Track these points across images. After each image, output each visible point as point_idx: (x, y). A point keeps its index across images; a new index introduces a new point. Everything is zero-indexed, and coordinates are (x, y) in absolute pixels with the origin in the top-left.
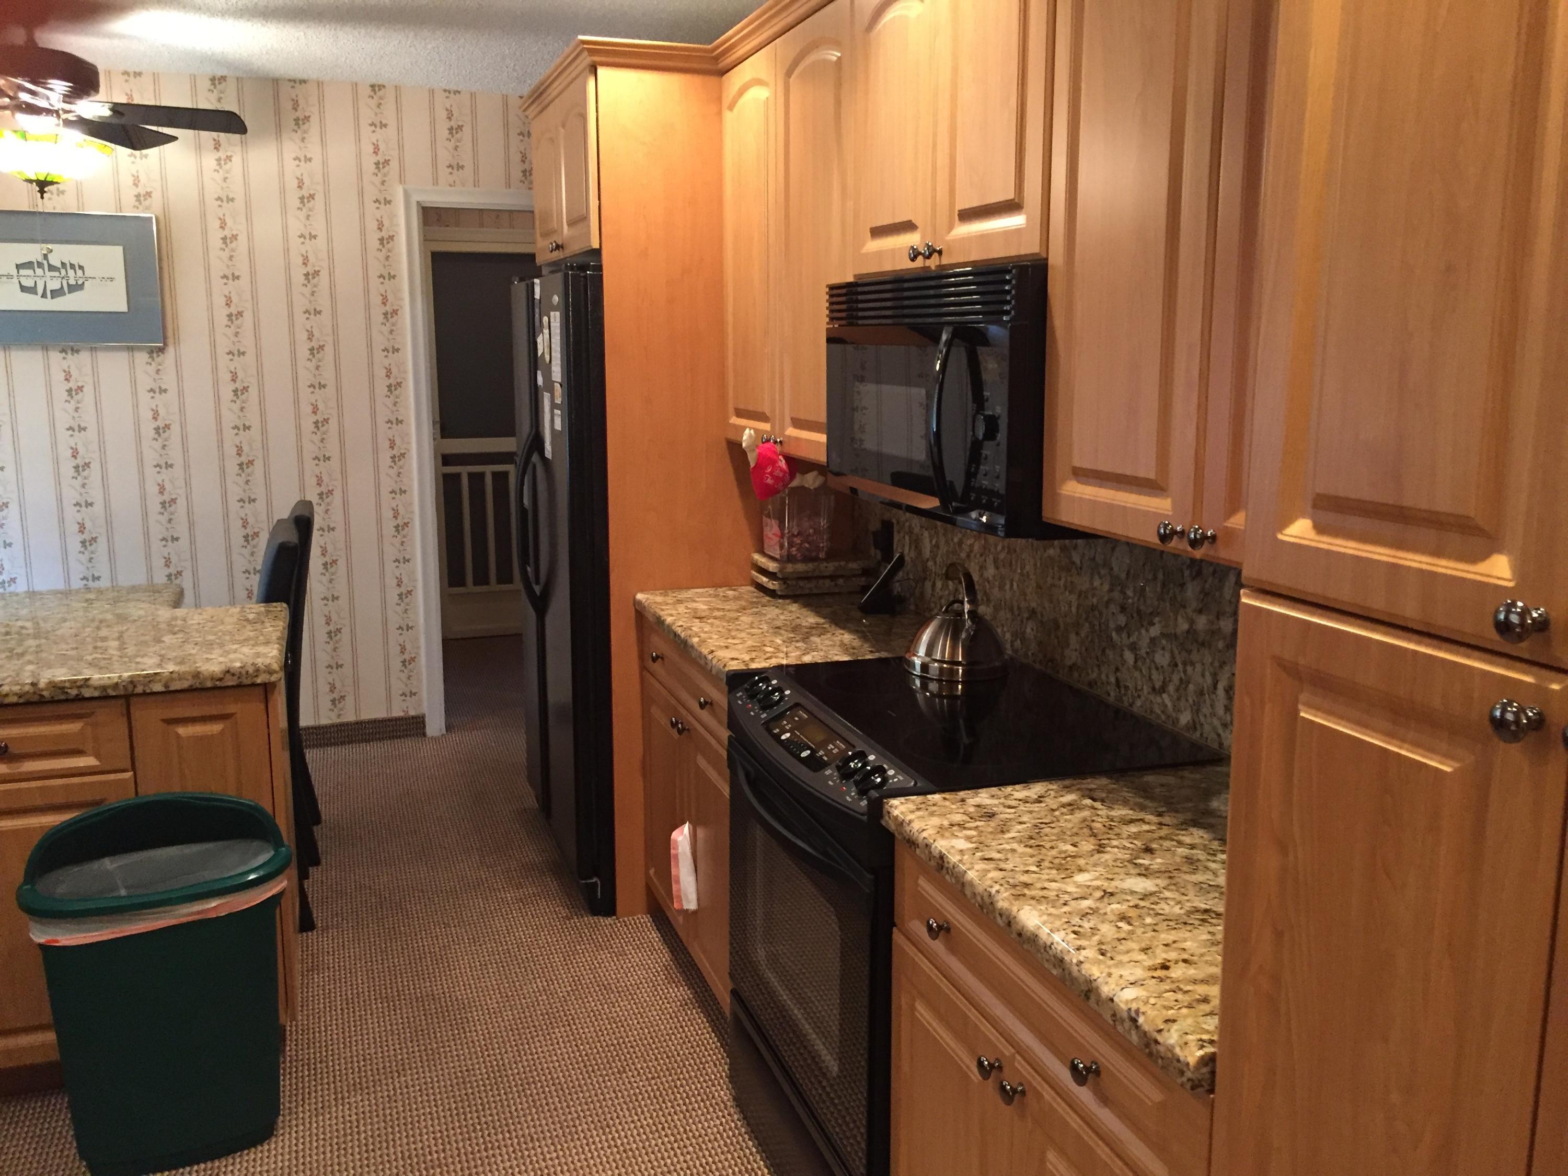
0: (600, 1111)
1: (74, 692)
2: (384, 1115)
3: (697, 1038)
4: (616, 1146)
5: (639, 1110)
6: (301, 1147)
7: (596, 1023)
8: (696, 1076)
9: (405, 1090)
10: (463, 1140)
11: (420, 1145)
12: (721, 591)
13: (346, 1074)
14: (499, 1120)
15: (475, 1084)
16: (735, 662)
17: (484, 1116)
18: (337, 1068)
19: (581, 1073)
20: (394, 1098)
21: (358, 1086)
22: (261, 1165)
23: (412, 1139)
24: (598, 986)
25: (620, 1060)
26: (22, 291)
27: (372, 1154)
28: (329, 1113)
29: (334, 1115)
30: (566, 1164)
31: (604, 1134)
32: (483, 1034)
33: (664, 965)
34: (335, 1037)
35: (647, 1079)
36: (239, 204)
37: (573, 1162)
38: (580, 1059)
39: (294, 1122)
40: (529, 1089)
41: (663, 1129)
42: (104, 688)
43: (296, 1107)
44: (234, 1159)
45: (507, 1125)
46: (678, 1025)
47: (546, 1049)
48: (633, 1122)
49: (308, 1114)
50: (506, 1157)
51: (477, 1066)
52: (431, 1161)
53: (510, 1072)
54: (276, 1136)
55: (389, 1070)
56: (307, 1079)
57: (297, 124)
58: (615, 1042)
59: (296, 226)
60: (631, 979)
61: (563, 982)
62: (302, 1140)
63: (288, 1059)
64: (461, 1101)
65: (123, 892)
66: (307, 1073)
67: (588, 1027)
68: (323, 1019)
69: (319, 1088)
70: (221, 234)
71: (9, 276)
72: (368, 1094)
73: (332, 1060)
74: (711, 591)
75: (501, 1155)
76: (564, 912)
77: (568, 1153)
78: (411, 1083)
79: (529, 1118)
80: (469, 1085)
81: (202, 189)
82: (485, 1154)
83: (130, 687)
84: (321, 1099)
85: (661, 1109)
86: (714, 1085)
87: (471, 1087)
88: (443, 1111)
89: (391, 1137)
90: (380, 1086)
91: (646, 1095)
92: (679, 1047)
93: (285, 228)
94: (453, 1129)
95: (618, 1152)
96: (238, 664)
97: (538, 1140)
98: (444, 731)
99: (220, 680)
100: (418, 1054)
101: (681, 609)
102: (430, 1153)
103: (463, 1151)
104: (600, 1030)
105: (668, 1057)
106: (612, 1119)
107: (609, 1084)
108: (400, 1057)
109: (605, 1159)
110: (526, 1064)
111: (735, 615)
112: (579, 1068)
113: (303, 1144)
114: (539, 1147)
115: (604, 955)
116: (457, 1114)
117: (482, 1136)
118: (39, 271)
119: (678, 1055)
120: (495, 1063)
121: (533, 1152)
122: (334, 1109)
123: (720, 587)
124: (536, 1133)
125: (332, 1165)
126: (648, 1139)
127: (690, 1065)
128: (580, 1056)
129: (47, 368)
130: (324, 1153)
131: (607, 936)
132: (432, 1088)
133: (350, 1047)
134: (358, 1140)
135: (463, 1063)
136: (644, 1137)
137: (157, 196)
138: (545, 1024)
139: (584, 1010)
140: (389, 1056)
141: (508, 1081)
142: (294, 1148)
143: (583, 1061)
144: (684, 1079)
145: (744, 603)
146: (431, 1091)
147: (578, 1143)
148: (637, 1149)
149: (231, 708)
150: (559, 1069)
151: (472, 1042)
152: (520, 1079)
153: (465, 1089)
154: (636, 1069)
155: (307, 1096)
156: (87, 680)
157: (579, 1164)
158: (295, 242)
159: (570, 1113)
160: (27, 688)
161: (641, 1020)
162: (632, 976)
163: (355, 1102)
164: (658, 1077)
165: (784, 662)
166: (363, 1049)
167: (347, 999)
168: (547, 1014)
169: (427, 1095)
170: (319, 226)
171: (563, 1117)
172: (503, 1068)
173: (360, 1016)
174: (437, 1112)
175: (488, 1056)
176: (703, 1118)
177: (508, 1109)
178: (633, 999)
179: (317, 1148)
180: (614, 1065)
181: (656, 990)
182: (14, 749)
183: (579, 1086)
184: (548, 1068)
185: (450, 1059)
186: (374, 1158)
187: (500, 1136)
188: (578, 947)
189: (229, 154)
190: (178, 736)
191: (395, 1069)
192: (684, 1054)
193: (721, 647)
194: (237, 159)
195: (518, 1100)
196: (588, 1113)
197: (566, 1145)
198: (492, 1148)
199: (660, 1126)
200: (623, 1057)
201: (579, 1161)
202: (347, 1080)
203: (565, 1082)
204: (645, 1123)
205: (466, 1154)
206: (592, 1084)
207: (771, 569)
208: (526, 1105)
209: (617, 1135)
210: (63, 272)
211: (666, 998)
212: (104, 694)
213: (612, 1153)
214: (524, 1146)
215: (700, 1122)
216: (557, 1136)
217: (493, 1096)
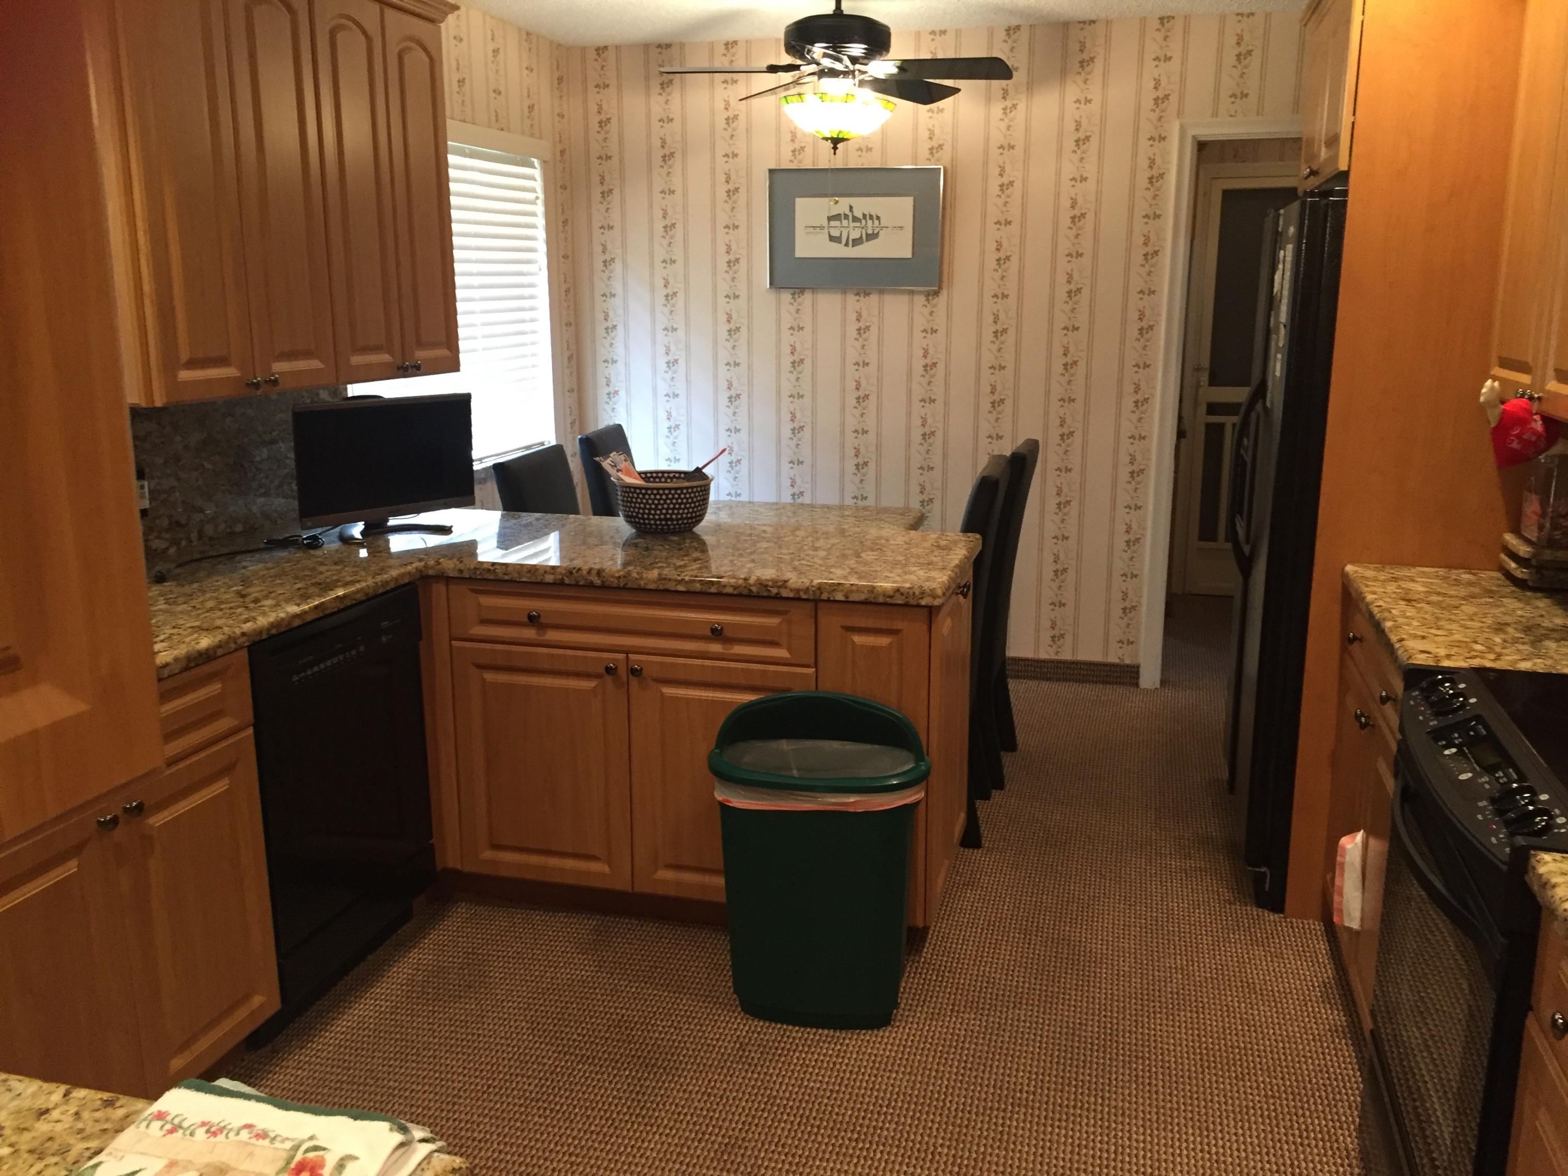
0: (1203, 1111)
1: (775, 591)
2: (990, 1040)
3: (1338, 1071)
4: (1209, 1153)
5: (1247, 1125)
6: (910, 1043)
7: (1227, 1020)
8: (1323, 1112)
9: (1016, 1023)
10: (1055, 1090)
11: (1014, 1079)
12: (1454, 574)
13: (968, 990)
14: (1096, 1083)
15: (1083, 1039)
16: (1424, 656)
17: (1083, 1074)
18: (962, 981)
19: (1195, 1065)
20: (1003, 1027)
21: (975, 1004)
22: (872, 1048)
23: (1008, 1072)
24: (1241, 981)
25: (1241, 1066)
26: (830, 240)
27: (968, 1072)
28: (943, 1021)
29: (947, 1024)
30: (1151, 1151)
31: (1200, 1135)
32: (1106, 994)
33: (1323, 982)
34: (969, 952)
35: (1266, 1096)
36: (1018, 152)
37: (1158, 1152)
38: (1198, 1051)
39: (911, 1019)
40: (1136, 1063)
41: (1268, 1154)
42: (798, 591)
43: (917, 1006)
44: (852, 1034)
45: (1102, 1090)
46: (1320, 1050)
47: (1165, 1028)
48: (1236, 1134)
49: (924, 1016)
50: (1092, 1122)
51: (1091, 1023)
52: (1020, 1099)
53: (1121, 1039)
54: (892, 1027)
55: (1007, 998)
56: (933, 983)
57: (1082, 67)
58: (1242, 1045)
59: (1069, 170)
60: (1280, 986)
61: (1204, 967)
62: (912, 1038)
63: (923, 960)
64: (1065, 1051)
65: (795, 773)
66: (934, 978)
67: (1216, 1021)
68: (963, 933)
69: (941, 995)
70: (1000, 181)
71: (822, 227)
72: (981, 1015)
73: (960, 974)
74: (1442, 572)
75: (1087, 1117)
76: (1227, 895)
77: (1156, 1140)
78: (1023, 1018)
79: (1127, 1092)
80: (1077, 1039)
81: (987, 140)
82: (1072, 1111)
83: (818, 592)
84: (939, 1006)
85: (1272, 1132)
86: (1341, 1128)
87: (1079, 1042)
88: (1045, 1054)
89: (990, 1062)
90: (995, 1011)
91: (1259, 1112)
92: (1313, 1074)
93: (1058, 173)
94: (1049, 1075)
95: (1209, 1160)
96: (908, 585)
97: (1129, 1116)
98: (1158, 685)
99: (891, 597)
100: (1038, 992)
101: (1392, 587)
102: (1021, 1091)
103: (1052, 1100)
104: (1229, 1028)
105: (1296, 1080)
106: (1213, 1123)
107: (1222, 1086)
108: (1020, 990)
109: (1193, 1161)
110: (1140, 1036)
111: (1455, 602)
112: (1194, 1059)
113: (912, 1041)
114: (1129, 1124)
115: (1259, 952)
116: (1058, 1063)
117: (1075, 1093)
118: (845, 223)
119: (1310, 1082)
120: (1109, 1025)
121: (1120, 1127)
122: (948, 1019)
123: (1456, 568)
124: (1129, 1109)
125: (930, 1070)
126: (1247, 1158)
127: (1320, 1097)
128: (1200, 1047)
129: (844, 308)
130: (927, 1056)
131: (1267, 933)
132: (1041, 1029)
133: (979, 966)
134: (960, 1055)
135: (1078, 1015)
136: (1243, 1154)
137: (947, 149)
138: (1172, 1003)
139: (1218, 1002)
140: (1010, 986)
141: (1117, 1048)
142: (904, 1043)
143: (1201, 1053)
144: (1309, 1109)
145: (1477, 590)
146: (1040, 1032)
147: (1170, 1135)
148: (1232, 1164)
149: (898, 625)
150: (1173, 1053)
151: (1093, 997)
152: (1130, 1050)
153: (1073, 1041)
154: (1256, 1081)
155: (929, 999)
156: (786, 581)
157: (1164, 1156)
158: (1066, 185)
159: (1170, 1101)
160: (741, 582)
161: (1278, 1032)
162: (1283, 982)
163: (968, 1019)
164: (1280, 1098)
165: (1488, 664)
166: (989, 972)
167: (989, 921)
168: (1177, 993)
169: (1035, 1035)
170: (1090, 169)
171: (1162, 1104)
172: (1115, 1032)
173: (996, 940)
174: (1039, 1053)
175: (1105, 1016)
176: (1317, 1158)
177: (1108, 1076)
178: (1276, 1006)
179: (923, 1049)
180: (1233, 1068)
181: (1306, 1005)
182: (728, 633)
183: (1189, 1078)
184: (1161, 1048)
185: (1067, 1007)
186: (969, 1077)
187: (1093, 1099)
188: (1232, 936)
189: (1015, 102)
190: (853, 642)
191: (1013, 999)
192: (1317, 1083)
193: (1415, 637)
194: (1021, 107)
195: (1121, 1070)
196: (1190, 1108)
197: (1156, 1132)
198: (1081, 1108)
199: (1265, 1150)
200: (1245, 1064)
201: (1165, 1153)
202: (967, 996)
203: (1175, 1069)
204: (1249, 1140)
205: (1054, 1104)
206: (1203, 1080)
207: (1521, 554)
208: (1128, 1078)
209: (1213, 1142)
210: (863, 222)
211: (1314, 1017)
212: (798, 596)
213: (1202, 1158)
214: (1113, 1118)
215: (1312, 1161)
216: (1150, 1120)
217: (1097, 1057)
